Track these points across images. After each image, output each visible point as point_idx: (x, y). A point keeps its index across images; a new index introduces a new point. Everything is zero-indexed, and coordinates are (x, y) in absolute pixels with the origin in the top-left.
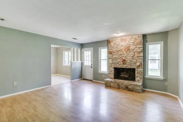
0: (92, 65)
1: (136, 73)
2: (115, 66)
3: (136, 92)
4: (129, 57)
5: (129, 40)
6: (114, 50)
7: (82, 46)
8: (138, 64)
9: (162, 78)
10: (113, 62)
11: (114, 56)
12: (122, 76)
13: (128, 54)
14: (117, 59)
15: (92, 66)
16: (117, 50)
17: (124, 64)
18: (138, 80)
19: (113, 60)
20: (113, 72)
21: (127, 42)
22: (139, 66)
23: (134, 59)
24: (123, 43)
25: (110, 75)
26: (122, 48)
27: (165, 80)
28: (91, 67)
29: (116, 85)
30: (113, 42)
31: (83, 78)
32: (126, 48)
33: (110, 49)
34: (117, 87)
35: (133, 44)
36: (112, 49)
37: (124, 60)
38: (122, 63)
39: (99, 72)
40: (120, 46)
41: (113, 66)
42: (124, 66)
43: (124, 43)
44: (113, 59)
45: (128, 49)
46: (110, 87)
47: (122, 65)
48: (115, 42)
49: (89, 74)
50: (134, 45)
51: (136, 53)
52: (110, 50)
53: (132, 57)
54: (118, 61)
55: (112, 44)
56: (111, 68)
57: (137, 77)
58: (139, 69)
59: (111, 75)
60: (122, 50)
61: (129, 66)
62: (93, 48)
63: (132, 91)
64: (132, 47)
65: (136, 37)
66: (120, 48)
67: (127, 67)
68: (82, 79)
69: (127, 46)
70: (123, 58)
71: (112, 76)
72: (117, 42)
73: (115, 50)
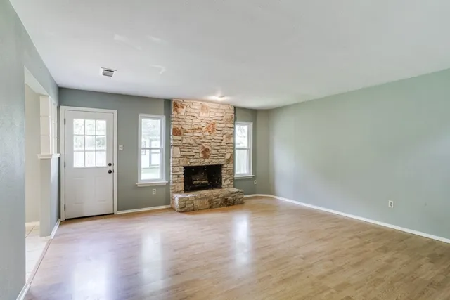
0: (110, 165)
1: (223, 171)
2: (187, 162)
3: (238, 204)
4: (215, 144)
5: (215, 110)
6: (185, 127)
8: (228, 156)
9: (251, 175)
10: (183, 154)
11: (184, 141)
12: (198, 182)
13: (212, 138)
14: (191, 146)
15: (111, 168)
16: (193, 127)
17: (206, 157)
18: (227, 185)
19: (183, 150)
20: (183, 176)
21: (211, 115)
22: (229, 160)
23: (221, 147)
24: (204, 115)
25: (174, 185)
26: (202, 124)
27: (254, 178)
28: (110, 172)
29: (206, 202)
30: (185, 107)
32: (209, 126)
33: (177, 123)
34: (208, 206)
35: (220, 119)
36: (181, 123)
37: (207, 150)
38: (202, 155)
39: (140, 183)
40: (200, 121)
41: (183, 163)
42: (206, 162)
43: (207, 115)
44: (182, 148)
45: (212, 128)
46: (193, 210)
47: (203, 160)
48: (189, 110)
50: (222, 122)
51: (224, 137)
52: (177, 126)
53: (219, 144)
54: (194, 151)
55: (182, 111)
56: (177, 169)
57: (226, 179)
58: (229, 166)
59: (179, 184)
60: (201, 129)
61: (214, 161)
63: (233, 204)
64: (219, 126)
65: (226, 107)
66: (197, 122)
67: (211, 164)
68: (59, 221)
69: (211, 122)
70: (204, 144)
71: (181, 186)
72: (192, 110)
73: (189, 127)
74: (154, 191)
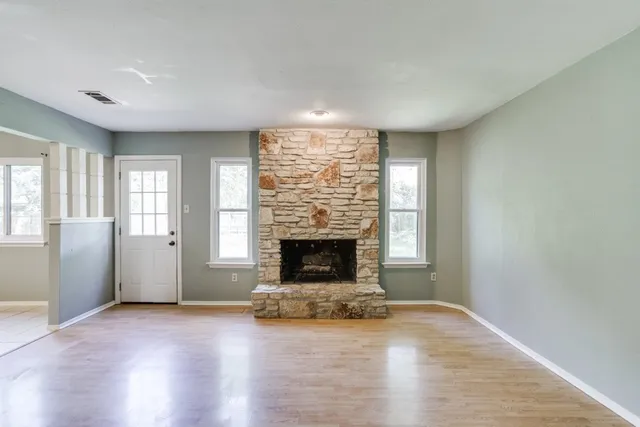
0: (173, 233)
1: (358, 252)
2: (285, 233)
3: (371, 317)
4: (338, 202)
5: (339, 141)
6: (282, 174)
7: (116, 142)
8: (366, 224)
9: (423, 261)
10: (278, 219)
11: (280, 197)
12: (311, 267)
13: (332, 191)
14: (292, 206)
15: (173, 238)
16: (295, 174)
17: (319, 224)
18: (366, 277)
19: (277, 212)
20: (279, 256)
21: (331, 149)
22: (368, 230)
23: (353, 207)
24: (315, 151)
25: (263, 269)
26: (313, 168)
27: (430, 268)
28: (172, 244)
29: (303, 305)
30: (280, 141)
31: (118, 300)
32: (326, 170)
33: (267, 168)
34: (305, 313)
35: (350, 155)
36: (272, 168)
37: (322, 212)
38: (312, 222)
39: (213, 262)
40: (308, 162)
41: (280, 234)
42: (321, 234)
43: (322, 151)
44: (276, 209)
45: (333, 173)
46: (279, 316)
47: (314, 230)
48: (287, 144)
49: (157, 277)
50: (354, 161)
51: (359, 188)
52: (266, 174)
53: (347, 202)
54: (298, 214)
55: (275, 148)
56: (268, 244)
57: (363, 266)
58: (368, 242)
59: (271, 269)
60: (311, 176)
61: (339, 232)
62: (179, 158)
63: (361, 317)
64: (346, 169)
65: (361, 134)
66: (304, 166)
67: (331, 237)
68: (112, 304)
69: (331, 164)
70: (317, 203)
71: (275, 273)
72: (294, 145)
73: (288, 174)
74: (235, 277)
